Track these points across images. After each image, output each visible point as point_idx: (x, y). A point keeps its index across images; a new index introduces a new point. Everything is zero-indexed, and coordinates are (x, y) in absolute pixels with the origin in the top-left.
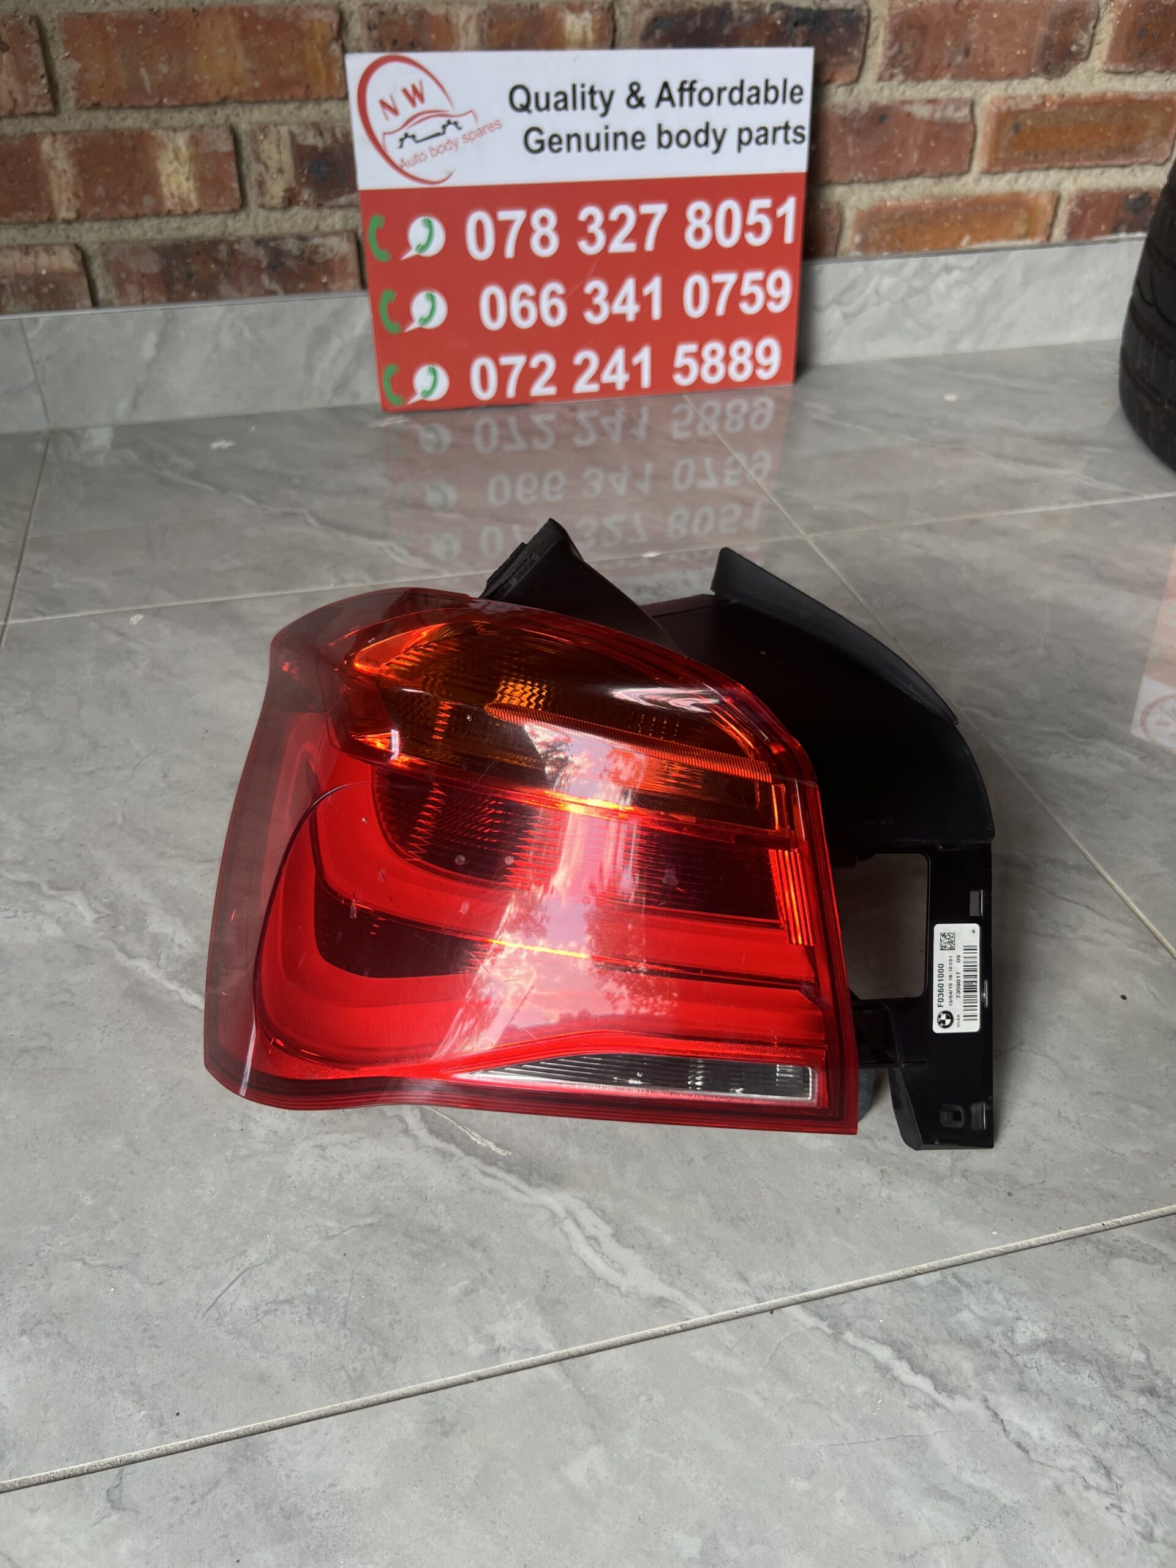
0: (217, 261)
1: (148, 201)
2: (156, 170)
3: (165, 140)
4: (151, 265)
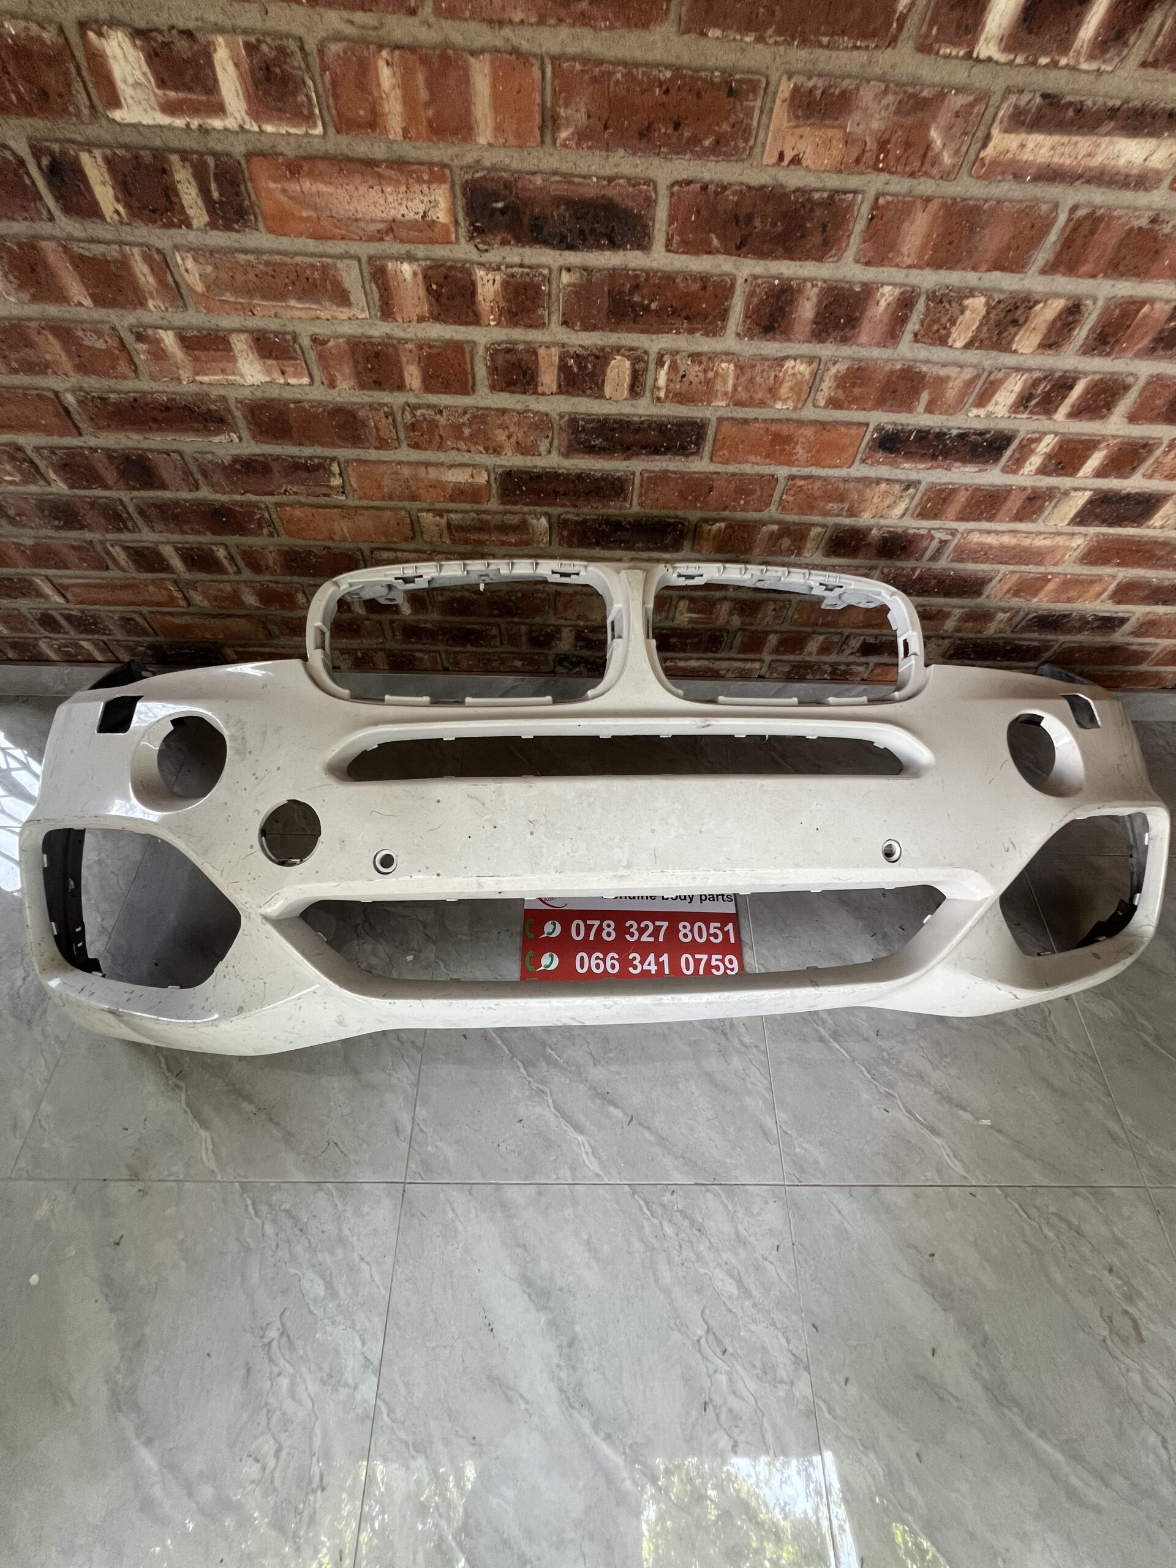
2: (808, 643)
4: (787, 669)
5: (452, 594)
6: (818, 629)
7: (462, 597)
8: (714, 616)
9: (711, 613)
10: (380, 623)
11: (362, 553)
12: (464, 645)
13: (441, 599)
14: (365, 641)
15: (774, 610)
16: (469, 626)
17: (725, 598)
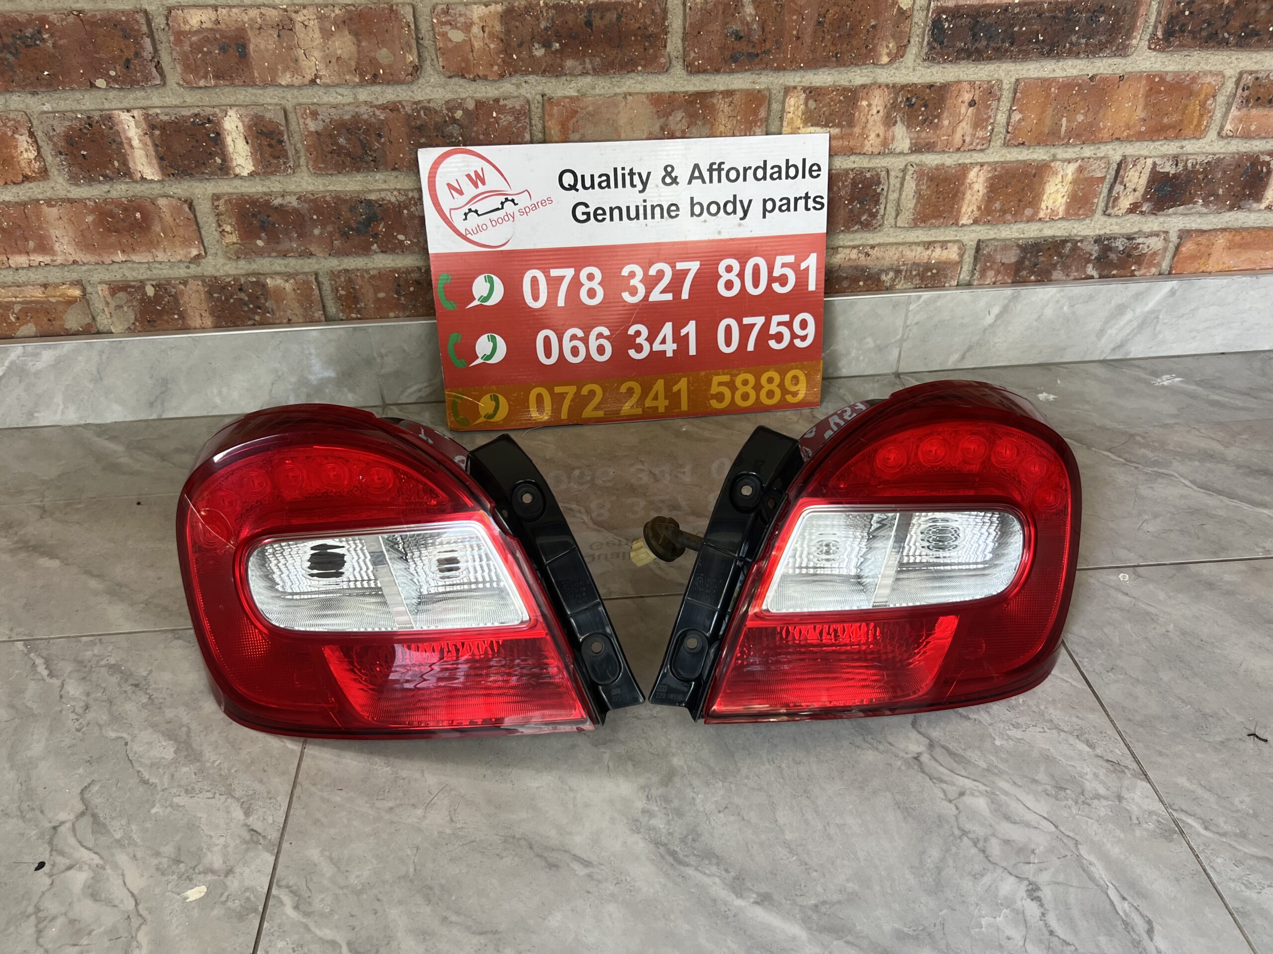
0: (1060, 255)
1: (1028, 212)
2: (1043, 189)
3: (1060, 169)
4: (1012, 257)
5: (335, 114)
6: (1062, 153)
7: (356, 117)
8: (857, 130)
9: (851, 124)
10: (191, 206)
11: (149, 22)
12: (365, 250)
13: (313, 126)
14: (161, 256)
15: (972, 103)
16: (373, 197)
17: (875, 83)
